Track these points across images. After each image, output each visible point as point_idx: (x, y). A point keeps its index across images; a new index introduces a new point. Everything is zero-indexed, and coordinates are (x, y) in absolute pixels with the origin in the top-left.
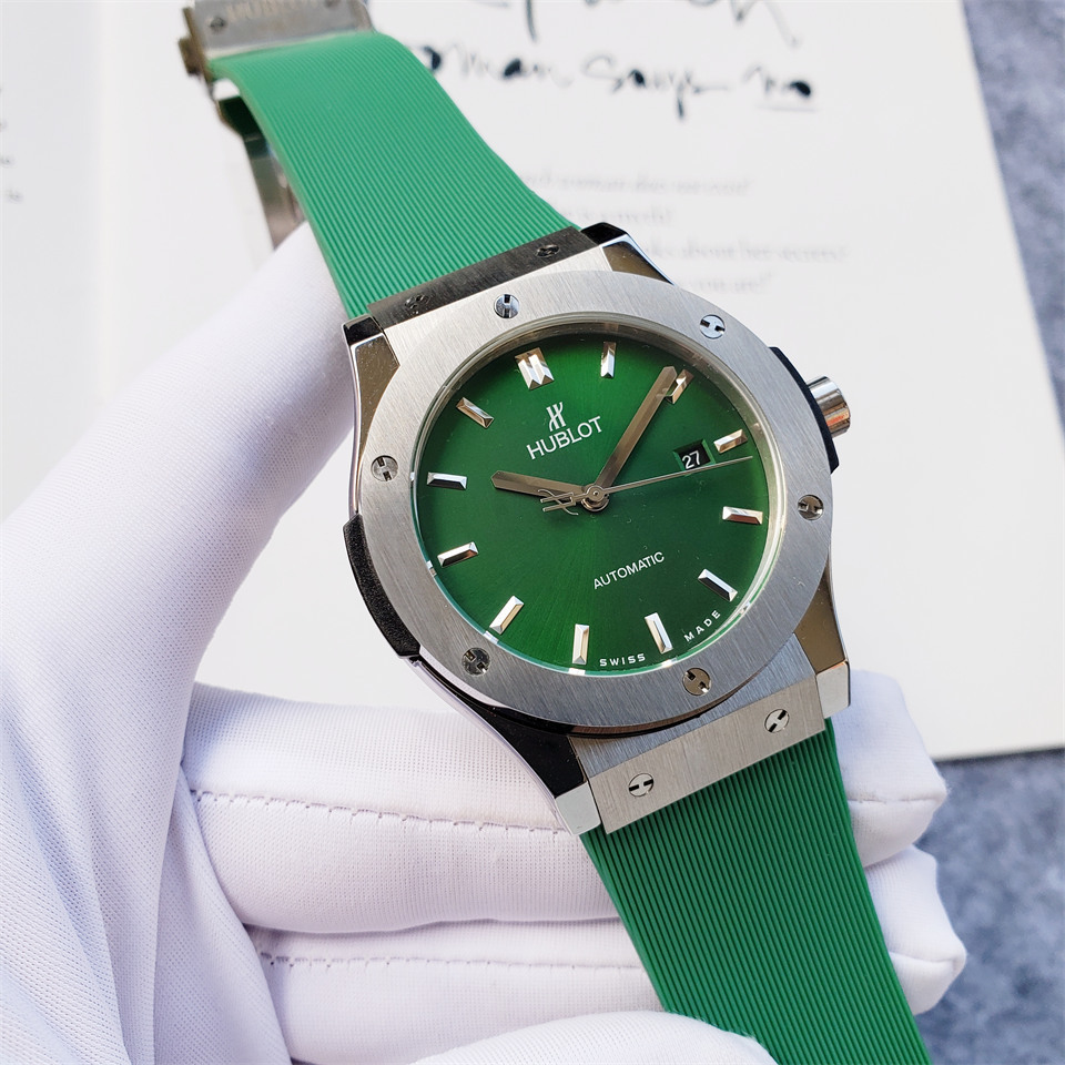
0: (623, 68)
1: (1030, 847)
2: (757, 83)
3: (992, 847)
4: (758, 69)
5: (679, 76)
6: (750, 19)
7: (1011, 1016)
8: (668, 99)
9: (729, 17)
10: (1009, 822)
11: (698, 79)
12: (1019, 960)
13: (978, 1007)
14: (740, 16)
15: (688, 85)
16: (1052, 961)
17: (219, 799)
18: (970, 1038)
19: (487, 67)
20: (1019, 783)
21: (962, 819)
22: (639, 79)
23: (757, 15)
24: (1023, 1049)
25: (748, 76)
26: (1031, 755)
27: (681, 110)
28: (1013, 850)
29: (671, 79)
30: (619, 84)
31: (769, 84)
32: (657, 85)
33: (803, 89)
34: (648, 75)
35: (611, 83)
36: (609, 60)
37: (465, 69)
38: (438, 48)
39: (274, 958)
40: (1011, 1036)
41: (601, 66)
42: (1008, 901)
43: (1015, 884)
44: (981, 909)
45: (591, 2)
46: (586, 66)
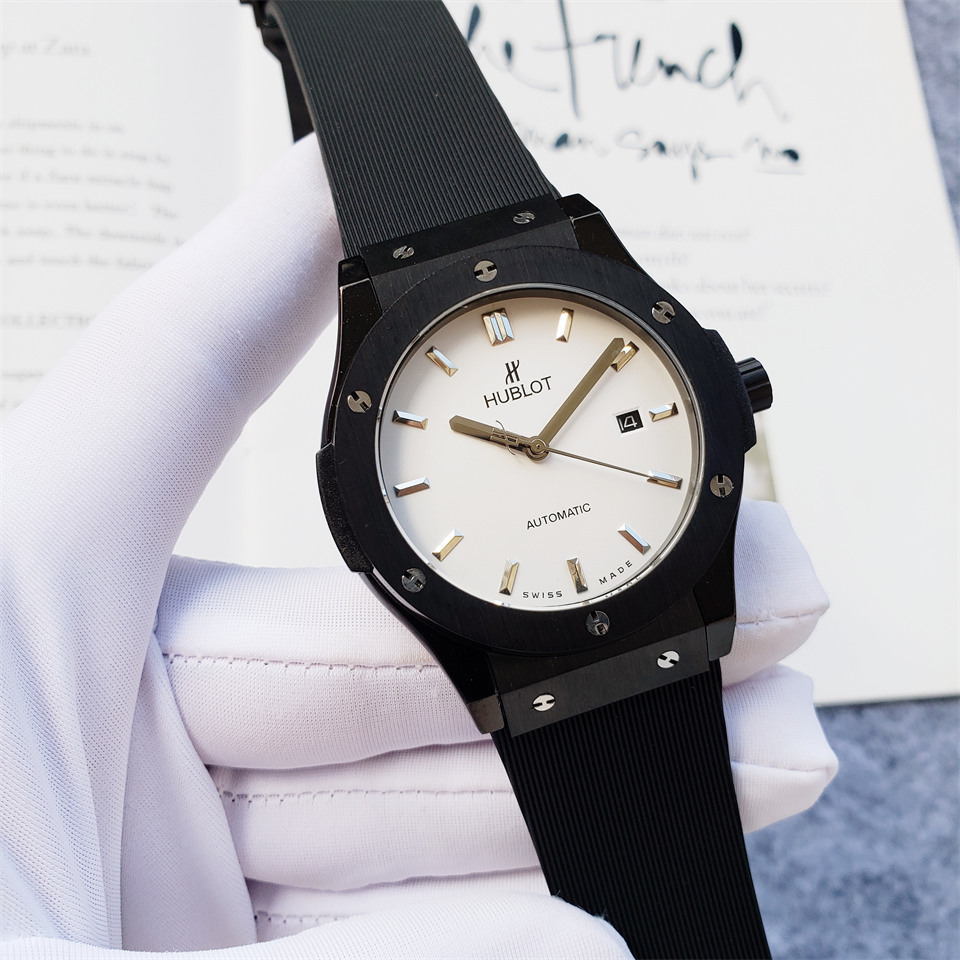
0: (649, 140)
2: (755, 151)
3: (950, 771)
4: (757, 140)
5: (693, 146)
6: (749, 97)
8: (684, 163)
9: (733, 97)
11: (709, 148)
13: (940, 903)
14: (742, 96)
15: (701, 152)
17: (189, 660)
18: (933, 928)
19: (541, 140)
21: (925, 747)
22: (661, 147)
23: (755, 96)
25: (748, 145)
27: (695, 173)
29: (687, 147)
30: (646, 153)
31: (765, 151)
32: (677, 152)
33: (793, 155)
34: (668, 145)
35: (639, 152)
36: (637, 133)
39: (234, 796)
41: (632, 138)
44: (941, 823)
45: (623, 86)
46: (620, 138)
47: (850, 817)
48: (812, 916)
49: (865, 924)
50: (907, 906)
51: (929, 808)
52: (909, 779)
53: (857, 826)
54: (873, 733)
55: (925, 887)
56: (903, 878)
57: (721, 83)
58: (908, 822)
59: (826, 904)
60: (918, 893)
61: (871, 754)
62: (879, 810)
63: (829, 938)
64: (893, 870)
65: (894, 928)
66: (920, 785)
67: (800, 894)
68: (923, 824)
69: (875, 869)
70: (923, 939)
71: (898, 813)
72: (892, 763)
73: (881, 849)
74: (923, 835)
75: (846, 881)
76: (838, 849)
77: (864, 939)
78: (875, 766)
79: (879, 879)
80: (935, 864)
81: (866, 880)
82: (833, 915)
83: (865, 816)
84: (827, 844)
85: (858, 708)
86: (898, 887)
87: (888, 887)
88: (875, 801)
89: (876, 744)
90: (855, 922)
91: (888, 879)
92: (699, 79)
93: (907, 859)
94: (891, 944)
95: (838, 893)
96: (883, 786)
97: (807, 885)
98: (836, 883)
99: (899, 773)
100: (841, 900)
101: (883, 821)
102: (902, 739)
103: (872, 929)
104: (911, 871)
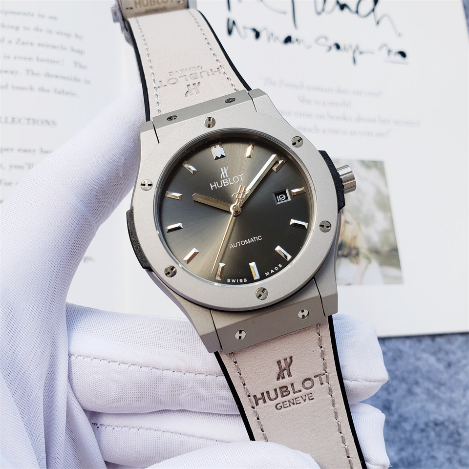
0: (331, 42)
2: (384, 51)
4: (385, 45)
5: (354, 47)
6: (381, 24)
8: (350, 55)
9: (374, 23)
11: (362, 48)
14: (378, 23)
15: (357, 50)
19: (278, 38)
22: (338, 47)
23: (385, 22)
25: (381, 48)
27: (354, 61)
29: (351, 47)
30: (330, 48)
32: (345, 50)
33: (403, 54)
34: (342, 46)
35: (327, 48)
36: (326, 38)
37: (269, 39)
38: (258, 30)
41: (323, 40)
45: (319, 13)
46: (317, 40)
47: (428, 392)
48: (410, 442)
49: (435, 446)
50: (456, 437)
52: (457, 373)
53: (432, 397)
54: (440, 349)
56: (454, 423)
57: (368, 14)
58: (456, 395)
59: (417, 436)
60: (461, 431)
61: (439, 360)
62: (443, 389)
63: (418, 453)
64: (449, 419)
65: (450, 448)
66: (462, 376)
67: (404, 431)
68: (464, 396)
69: (440, 419)
71: (452, 390)
72: (449, 365)
73: (443, 408)
75: (426, 424)
76: (423, 408)
77: (434, 454)
78: (441, 367)
79: (442, 424)
81: (436, 424)
83: (436, 392)
84: (418, 405)
85: (433, 337)
86: (452, 427)
87: (447, 427)
88: (441, 384)
89: (441, 355)
91: (447, 424)
92: (357, 12)
93: (456, 413)
94: (448, 456)
95: (423, 430)
96: (445, 376)
97: (407, 426)
98: (422, 426)
99: (453, 370)
100: (424, 434)
101: (444, 394)
102: (454, 353)
103: (439, 448)
104: (458, 420)
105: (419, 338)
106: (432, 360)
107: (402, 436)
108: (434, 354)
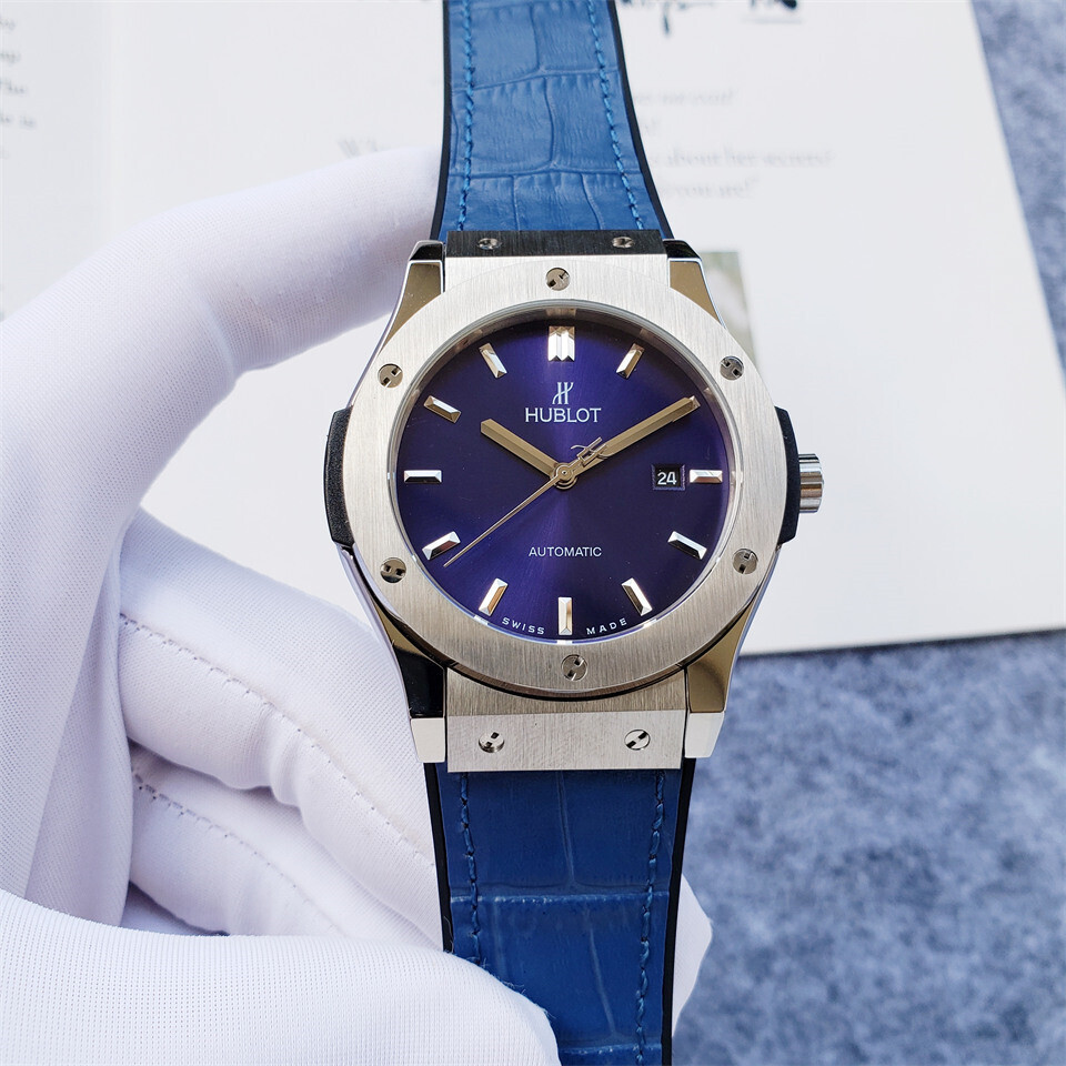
1: (1016, 727)
3: (978, 727)
7: (996, 888)
10: (995, 703)
12: (1004, 835)
13: (962, 879)
16: (1038, 837)
18: (954, 910)
20: (1006, 666)
21: (949, 699)
24: (1007, 919)
26: (1018, 637)
27: (667, 26)
28: (1000, 729)
40: (995, 907)
42: (995, 778)
43: (1002, 762)
44: (966, 786)
47: (854, 782)
48: (806, 899)
49: (870, 907)
50: (923, 884)
51: (951, 770)
52: (929, 737)
53: (863, 793)
54: (884, 682)
55: (944, 862)
56: (918, 852)
58: (923, 789)
59: (822, 885)
60: (936, 869)
61: (880, 707)
62: (890, 774)
63: (825, 924)
64: (906, 843)
65: (908, 912)
66: (941, 744)
67: (791, 875)
68: (945, 789)
69: (884, 843)
70: (941, 922)
71: (914, 777)
72: (908, 718)
73: (892, 819)
74: (945, 802)
75: (848, 858)
76: (839, 820)
77: (868, 925)
78: (886, 722)
79: (889, 855)
80: (958, 835)
81: (873, 856)
82: (831, 898)
83: (873, 781)
84: (826, 814)
85: (866, 652)
86: (912, 862)
87: (900, 863)
88: (885, 763)
89: (886, 696)
90: (859, 906)
91: (900, 854)
93: (923, 831)
94: (901, 928)
96: (897, 745)
97: (800, 864)
98: (836, 860)
99: (916, 731)
100: (842, 880)
101: (895, 787)
102: (920, 689)
103: (880, 912)
104: (928, 844)
105: (830, 656)
106: (863, 707)
107: (787, 885)
108: (868, 692)
